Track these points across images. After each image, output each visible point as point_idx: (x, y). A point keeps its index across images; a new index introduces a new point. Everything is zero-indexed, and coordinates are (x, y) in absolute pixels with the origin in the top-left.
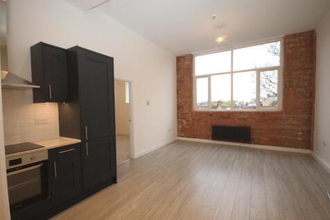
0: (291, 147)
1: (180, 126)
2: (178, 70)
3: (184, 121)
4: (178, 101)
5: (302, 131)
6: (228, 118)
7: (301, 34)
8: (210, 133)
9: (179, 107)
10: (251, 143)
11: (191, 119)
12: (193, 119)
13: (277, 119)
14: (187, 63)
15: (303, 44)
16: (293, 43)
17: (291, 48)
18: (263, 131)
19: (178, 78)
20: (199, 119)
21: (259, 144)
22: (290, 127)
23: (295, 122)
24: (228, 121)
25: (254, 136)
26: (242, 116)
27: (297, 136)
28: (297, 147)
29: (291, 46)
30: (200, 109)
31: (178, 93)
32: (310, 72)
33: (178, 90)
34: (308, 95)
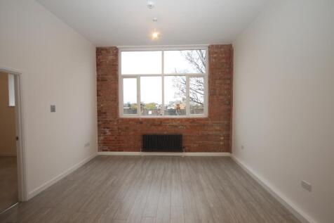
0: (215, 151)
1: (102, 138)
2: (98, 65)
3: (107, 131)
4: (98, 105)
5: (223, 136)
6: (160, 125)
7: (222, 46)
8: (140, 144)
9: (100, 113)
10: (182, 151)
11: (116, 127)
12: (119, 128)
13: (204, 125)
14: (111, 57)
15: (224, 55)
16: (216, 53)
17: (215, 58)
18: (193, 138)
19: (98, 75)
20: (127, 128)
21: (189, 151)
22: (214, 132)
23: (218, 128)
24: (160, 128)
25: (185, 144)
26: (174, 124)
27: (220, 141)
28: (220, 151)
29: (215, 55)
30: (123, 115)
31: (98, 95)
32: (228, 82)
33: (98, 91)
34: (227, 102)
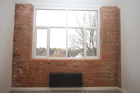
0: (107, 86)
1: (15, 76)
2: (16, 17)
3: (20, 70)
4: (14, 49)
5: (113, 74)
6: (64, 65)
7: (111, 7)
8: (48, 81)
9: (15, 55)
10: (82, 87)
11: (28, 67)
12: (30, 68)
13: (99, 65)
14: (27, 11)
16: (106, 12)
17: (106, 16)
18: (90, 76)
19: (15, 25)
20: (37, 68)
22: (106, 71)
23: (109, 68)
24: (64, 68)
26: (76, 64)
27: (111, 78)
28: (111, 86)
29: (106, 14)
30: (35, 56)
31: (14, 41)
32: (116, 33)
33: (14, 37)
34: (116, 48)
